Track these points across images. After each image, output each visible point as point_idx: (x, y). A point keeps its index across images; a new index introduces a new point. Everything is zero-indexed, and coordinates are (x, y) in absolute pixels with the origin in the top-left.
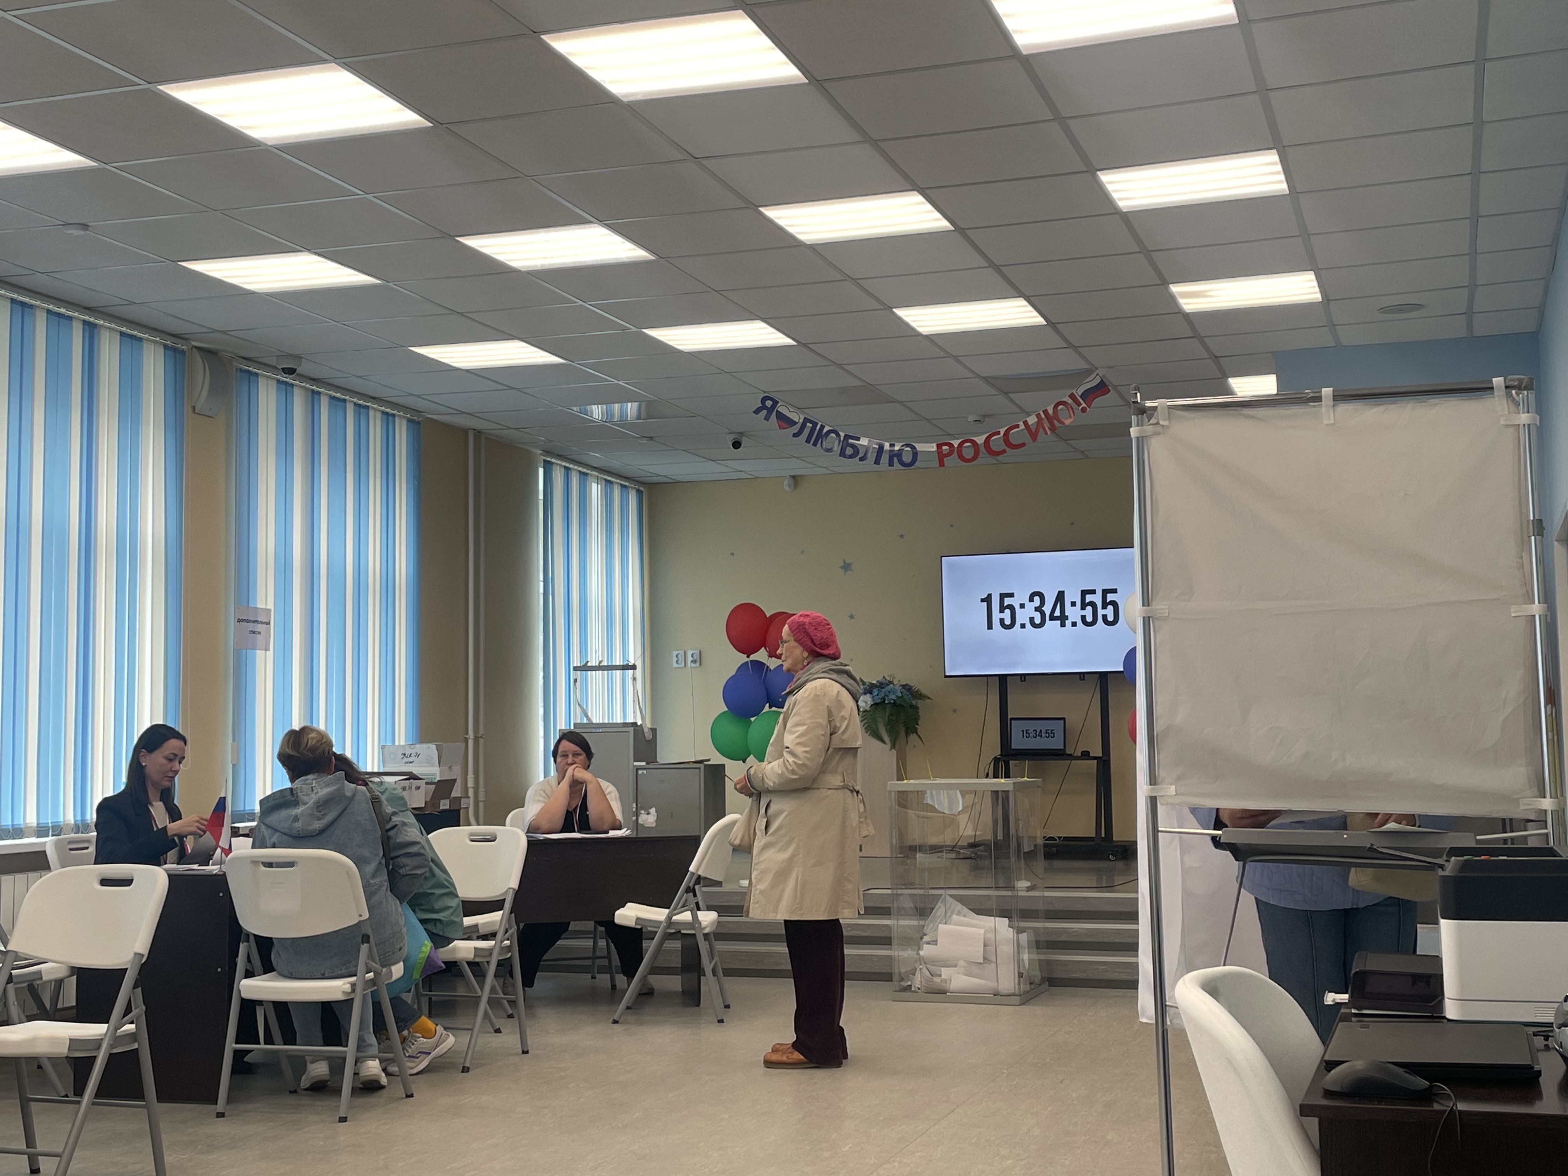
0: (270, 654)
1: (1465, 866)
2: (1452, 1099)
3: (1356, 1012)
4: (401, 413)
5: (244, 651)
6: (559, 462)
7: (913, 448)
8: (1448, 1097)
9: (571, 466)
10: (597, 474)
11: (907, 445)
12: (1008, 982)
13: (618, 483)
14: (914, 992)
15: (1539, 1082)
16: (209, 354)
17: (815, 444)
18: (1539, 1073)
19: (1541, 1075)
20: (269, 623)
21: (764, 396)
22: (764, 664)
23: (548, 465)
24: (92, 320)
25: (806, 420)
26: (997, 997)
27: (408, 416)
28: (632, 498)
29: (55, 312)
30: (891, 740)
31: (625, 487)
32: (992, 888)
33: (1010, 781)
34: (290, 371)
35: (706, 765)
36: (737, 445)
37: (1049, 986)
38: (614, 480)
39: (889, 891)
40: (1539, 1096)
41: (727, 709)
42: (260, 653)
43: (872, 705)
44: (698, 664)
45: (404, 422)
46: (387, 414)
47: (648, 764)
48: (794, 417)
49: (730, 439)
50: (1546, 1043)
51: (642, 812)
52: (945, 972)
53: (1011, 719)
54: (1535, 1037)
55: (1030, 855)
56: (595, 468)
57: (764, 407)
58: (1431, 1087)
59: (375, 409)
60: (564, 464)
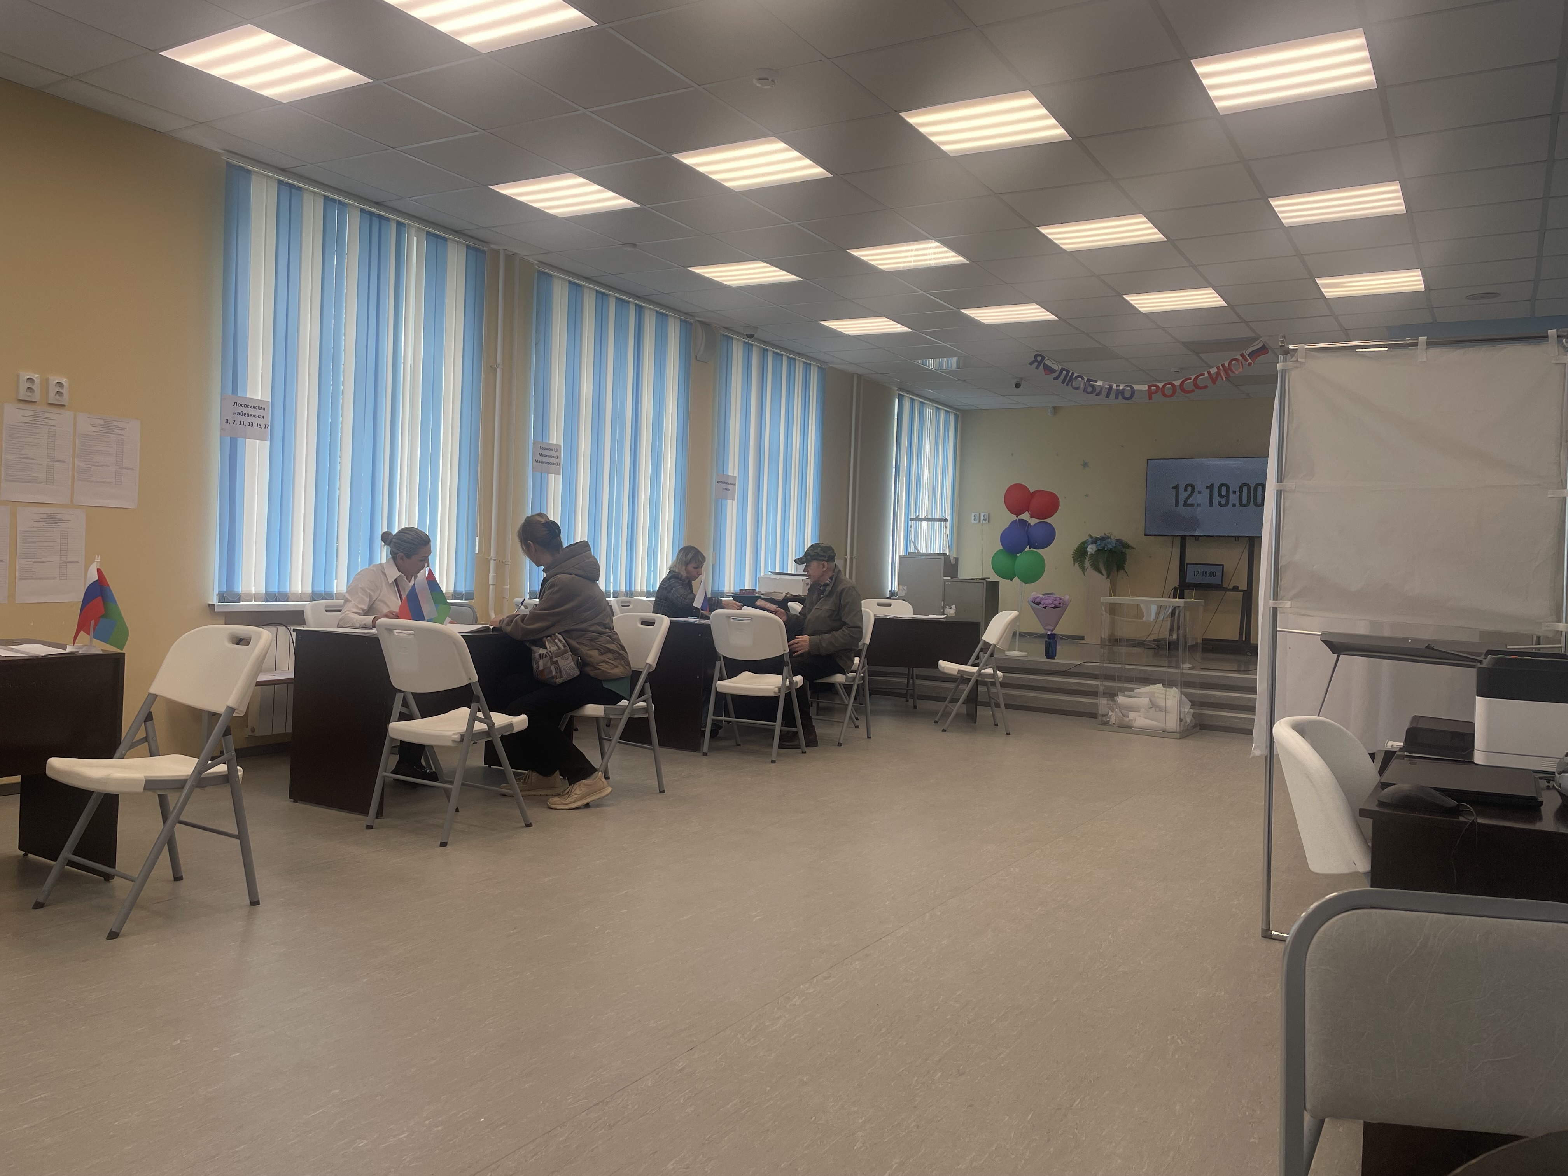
0: (735, 502)
1: (1497, 662)
2: (1474, 816)
3: (1408, 754)
4: (815, 363)
5: (721, 500)
6: (908, 395)
7: (1132, 388)
8: (1471, 814)
9: (915, 398)
10: (930, 403)
11: (1128, 386)
12: (1172, 723)
13: (943, 409)
14: (1111, 725)
15: (1540, 809)
16: (705, 325)
17: (1067, 385)
18: (1541, 803)
19: (1543, 805)
20: (735, 485)
21: (1036, 353)
22: (1027, 522)
23: (901, 398)
24: (640, 303)
25: (1063, 369)
26: (1165, 733)
27: (819, 365)
28: (952, 418)
29: (620, 299)
30: (1107, 573)
31: (948, 411)
32: (1165, 666)
33: (1182, 601)
34: (750, 336)
35: (987, 581)
36: (1018, 385)
37: (1200, 729)
38: (940, 407)
39: (1098, 664)
40: (1539, 818)
41: (1002, 548)
42: (729, 502)
43: (1096, 551)
44: (987, 522)
45: (816, 369)
46: (807, 363)
47: (952, 578)
48: (1055, 367)
49: (1014, 382)
50: (1548, 784)
51: (947, 607)
52: (1132, 715)
53: (1188, 564)
54: (1540, 780)
55: (1193, 648)
56: (930, 400)
57: (1035, 360)
58: (1458, 806)
59: (799, 360)
60: (911, 396)
